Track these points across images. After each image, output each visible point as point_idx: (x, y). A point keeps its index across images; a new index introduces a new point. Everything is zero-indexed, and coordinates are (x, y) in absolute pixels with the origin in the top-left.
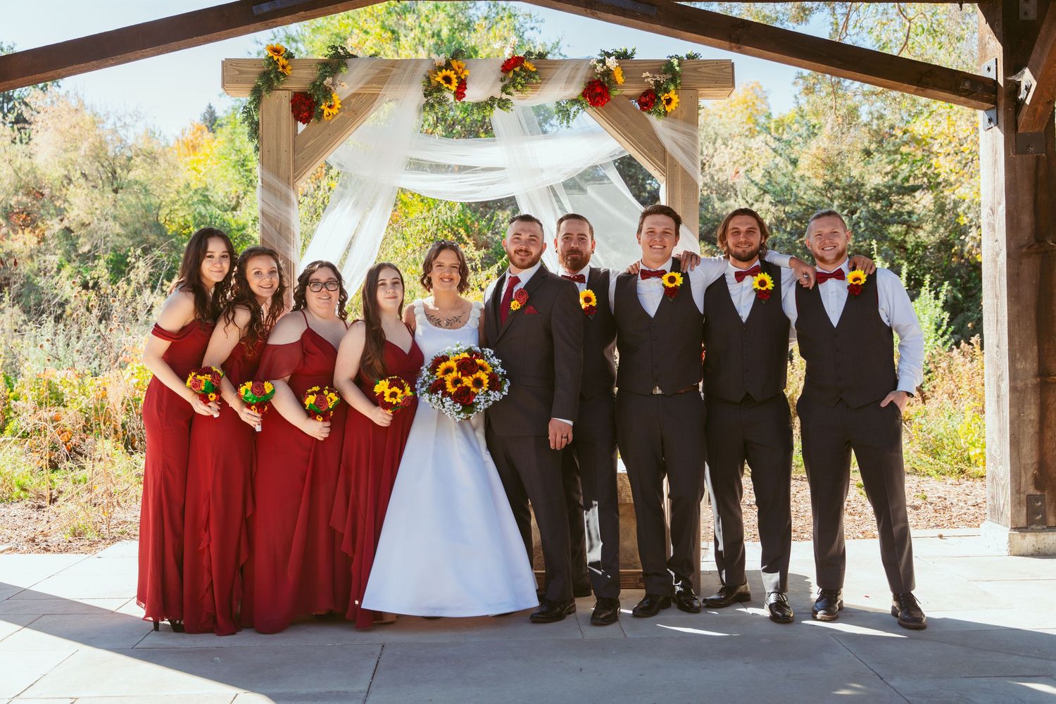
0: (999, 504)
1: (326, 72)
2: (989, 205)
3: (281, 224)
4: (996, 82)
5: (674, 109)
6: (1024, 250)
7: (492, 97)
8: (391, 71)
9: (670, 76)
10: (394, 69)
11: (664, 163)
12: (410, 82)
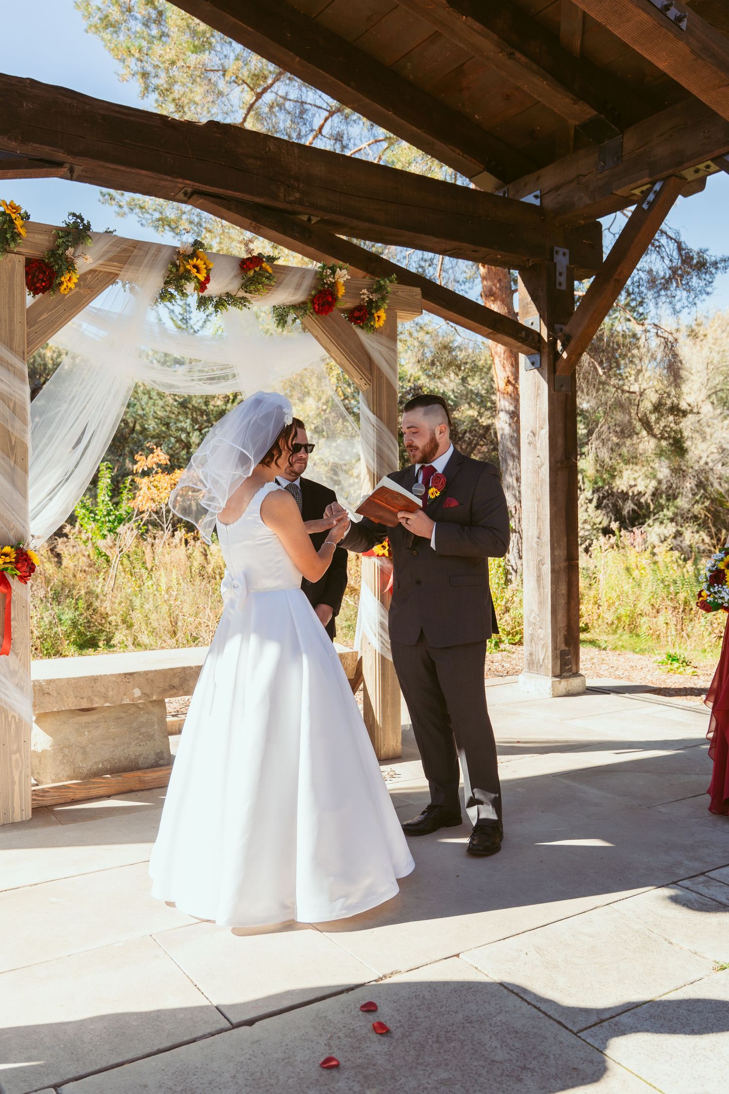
0: (539, 659)
1: (68, 241)
2: (530, 429)
3: (15, 402)
4: (539, 335)
5: (381, 325)
6: (559, 465)
7: (227, 293)
8: (132, 252)
9: (380, 296)
10: (135, 250)
11: (371, 374)
12: (152, 266)
